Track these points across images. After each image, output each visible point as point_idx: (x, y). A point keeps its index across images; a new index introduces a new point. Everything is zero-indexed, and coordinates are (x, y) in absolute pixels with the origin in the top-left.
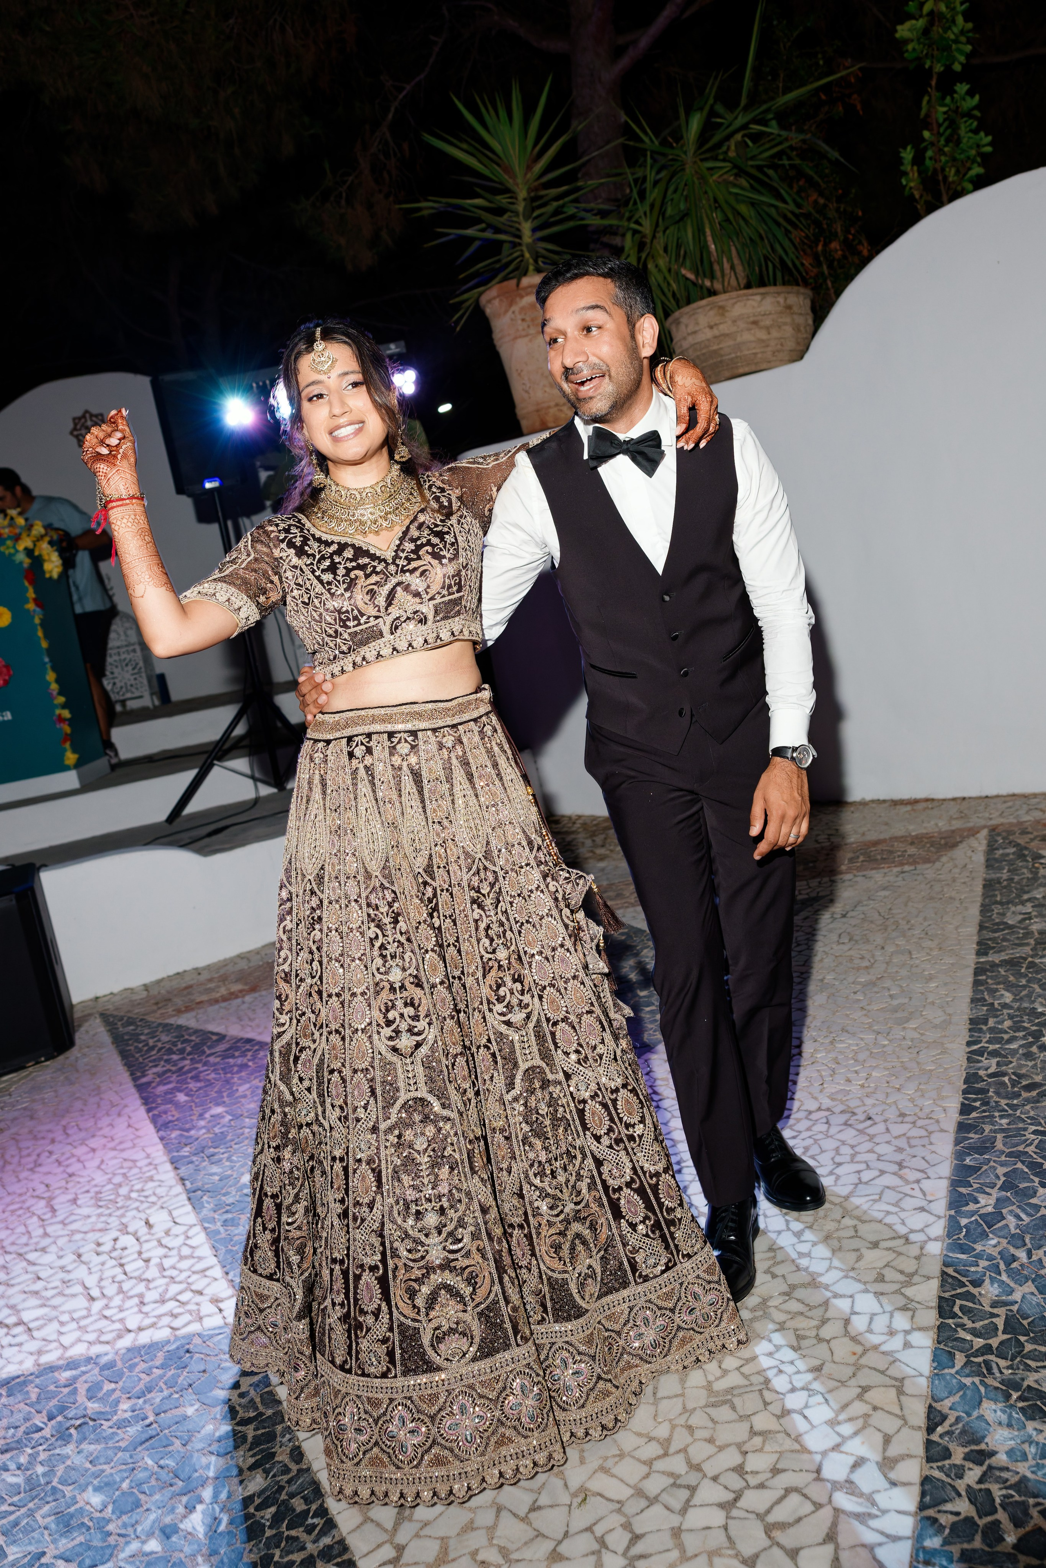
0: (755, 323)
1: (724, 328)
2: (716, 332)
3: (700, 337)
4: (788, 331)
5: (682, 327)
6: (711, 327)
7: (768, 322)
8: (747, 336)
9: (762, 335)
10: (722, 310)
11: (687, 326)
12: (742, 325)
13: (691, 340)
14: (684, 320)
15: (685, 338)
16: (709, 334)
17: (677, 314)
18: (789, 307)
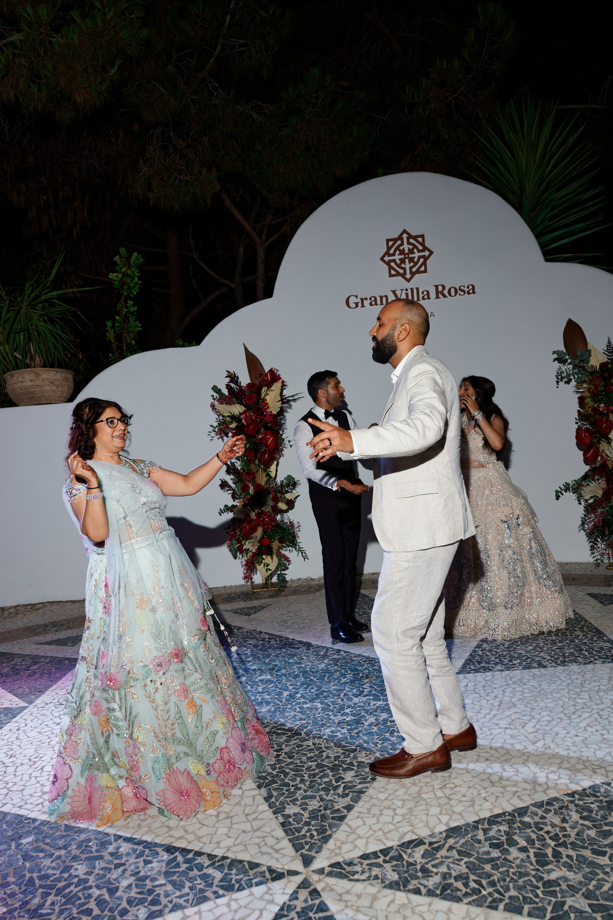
0: (52, 383)
1: (37, 382)
2: (33, 383)
3: (25, 384)
4: (66, 389)
5: (15, 378)
6: (31, 381)
7: (58, 384)
8: (48, 388)
9: (55, 388)
10: (37, 375)
11: (18, 378)
12: (46, 382)
13: (19, 384)
14: (17, 375)
15: (16, 384)
16: (30, 384)
17: (13, 372)
18: (67, 379)
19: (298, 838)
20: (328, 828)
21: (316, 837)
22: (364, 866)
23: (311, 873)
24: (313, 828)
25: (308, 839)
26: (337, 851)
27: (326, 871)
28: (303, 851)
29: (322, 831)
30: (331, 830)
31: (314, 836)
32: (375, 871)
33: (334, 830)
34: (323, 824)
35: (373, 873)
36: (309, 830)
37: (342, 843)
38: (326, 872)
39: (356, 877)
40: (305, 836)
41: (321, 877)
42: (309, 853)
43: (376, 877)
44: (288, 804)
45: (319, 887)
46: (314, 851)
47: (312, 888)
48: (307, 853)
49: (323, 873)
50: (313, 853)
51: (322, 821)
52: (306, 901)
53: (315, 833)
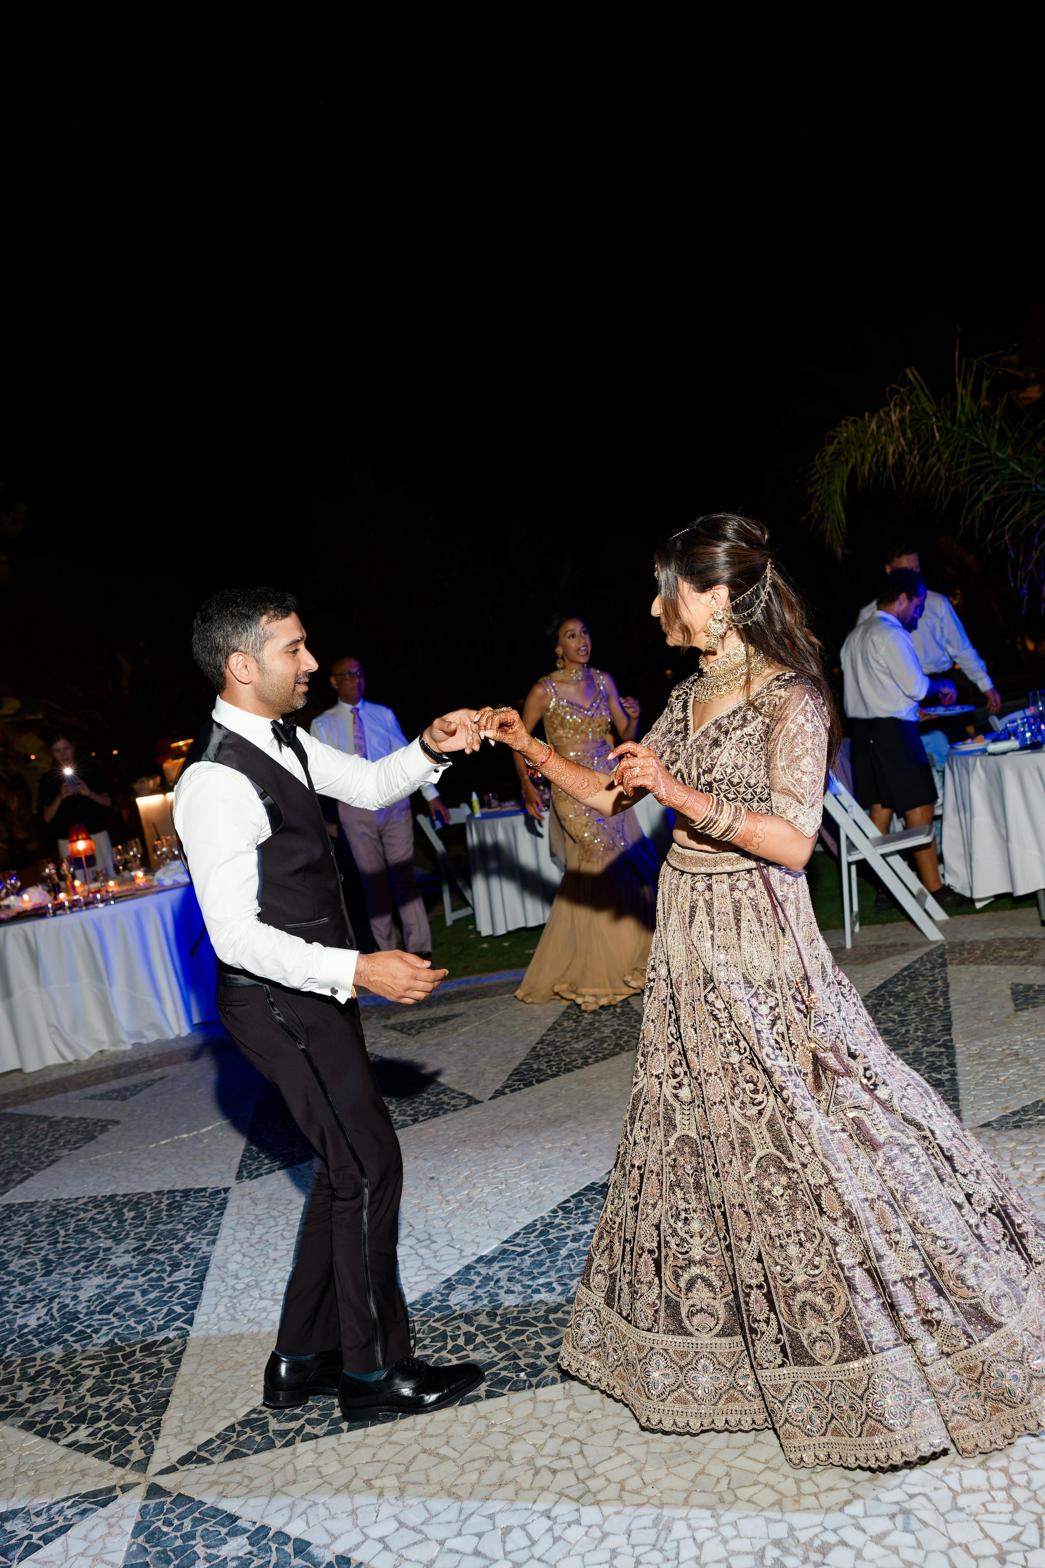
19: (191, 1511)
20: (147, 1546)
21: (160, 1523)
22: (61, 1519)
23: (141, 1480)
24: (173, 1534)
25: (171, 1516)
26: (112, 1521)
27: (118, 1492)
28: (169, 1499)
29: (154, 1537)
30: (139, 1545)
31: (164, 1524)
32: (39, 1521)
33: (134, 1547)
34: (159, 1548)
35: (44, 1516)
36: (178, 1528)
37: (110, 1534)
38: (118, 1489)
39: (69, 1503)
40: (180, 1517)
41: (122, 1483)
42: (158, 1500)
43: (38, 1514)
44: (250, 1553)
45: (119, 1471)
46: (152, 1506)
47: (128, 1467)
48: (162, 1499)
49: (121, 1487)
50: (152, 1503)
51: (164, 1552)
52: (130, 1452)
53: (165, 1529)
